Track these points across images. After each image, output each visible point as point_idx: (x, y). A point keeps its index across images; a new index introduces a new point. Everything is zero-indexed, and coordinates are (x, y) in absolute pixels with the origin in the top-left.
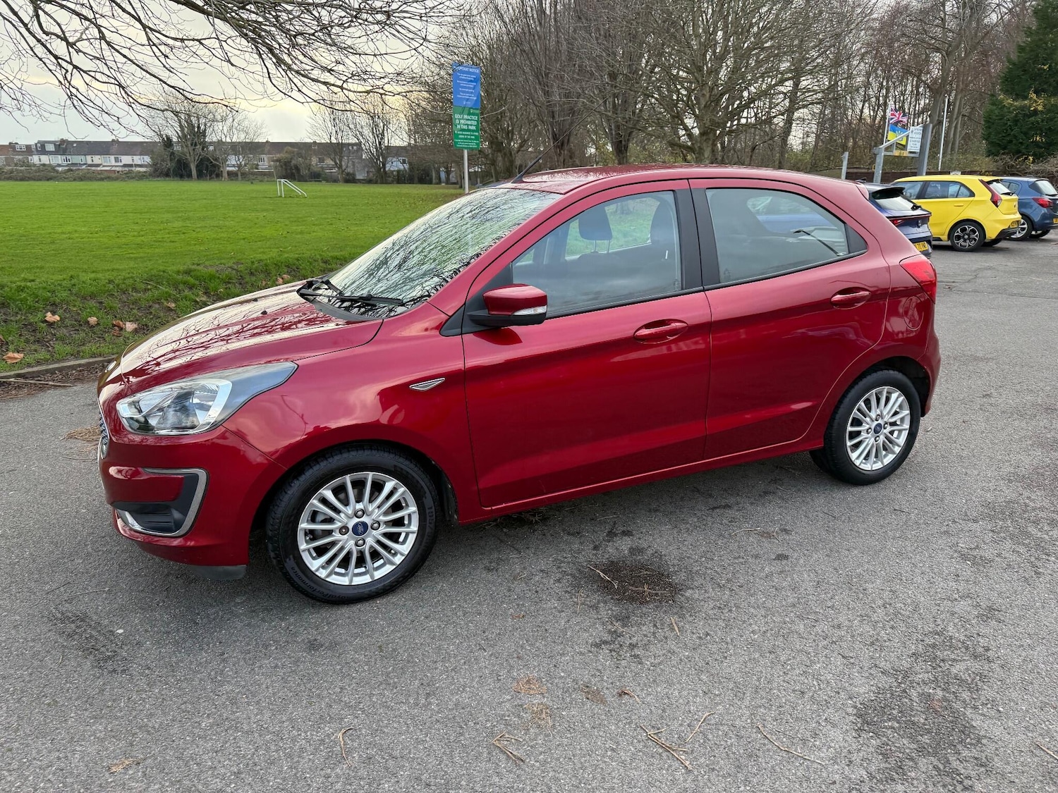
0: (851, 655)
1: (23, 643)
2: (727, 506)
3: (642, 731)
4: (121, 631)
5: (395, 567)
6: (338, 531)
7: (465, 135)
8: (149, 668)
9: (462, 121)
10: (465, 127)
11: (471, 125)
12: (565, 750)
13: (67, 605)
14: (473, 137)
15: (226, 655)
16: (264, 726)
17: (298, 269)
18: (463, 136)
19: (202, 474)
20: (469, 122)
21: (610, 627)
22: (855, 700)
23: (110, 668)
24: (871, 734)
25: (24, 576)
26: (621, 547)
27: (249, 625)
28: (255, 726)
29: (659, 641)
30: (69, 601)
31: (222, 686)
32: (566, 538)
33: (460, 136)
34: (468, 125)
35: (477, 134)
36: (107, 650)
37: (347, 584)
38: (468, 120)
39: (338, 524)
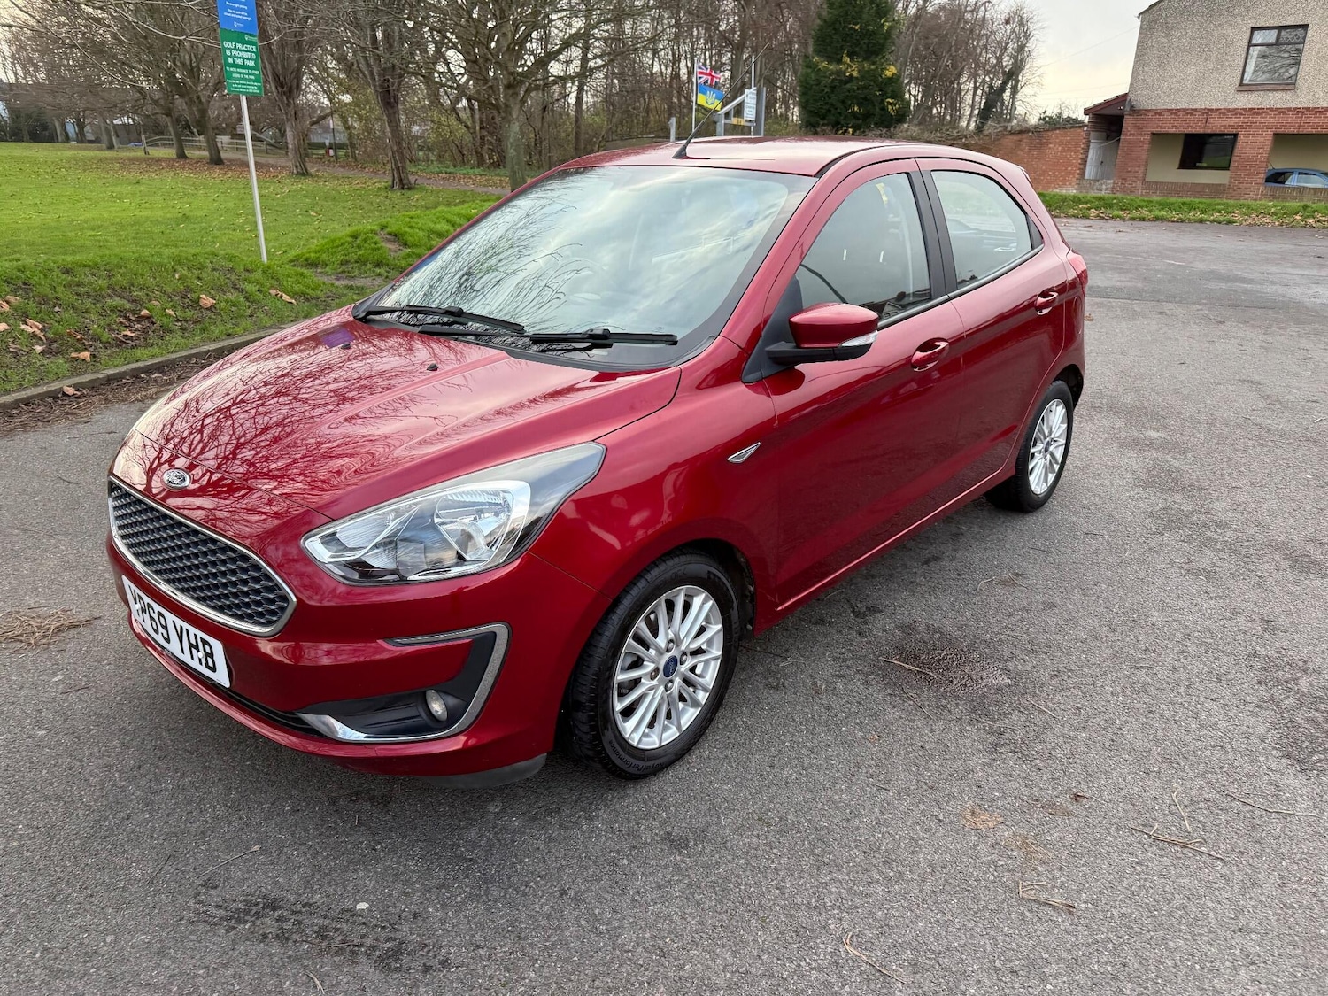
0: (1216, 696)
1: (208, 975)
2: (936, 559)
3: (1139, 834)
4: (363, 906)
5: (700, 709)
6: (649, 676)
7: (241, 73)
8: (479, 947)
9: (234, 52)
10: (239, 62)
11: (248, 59)
12: (1098, 880)
13: (212, 892)
14: (253, 77)
15: (571, 893)
16: (741, 970)
17: (25, 284)
18: (238, 76)
19: (501, 630)
20: (244, 55)
21: (980, 725)
22: (1267, 741)
23: (417, 965)
24: (1316, 772)
25: (64, 866)
26: (884, 626)
27: (551, 839)
28: (728, 975)
29: (1045, 728)
30: (210, 884)
31: (619, 936)
32: (815, 629)
33: (235, 75)
34: (244, 59)
35: (257, 72)
36: (377, 939)
37: (657, 746)
38: (243, 51)
39: (650, 667)
